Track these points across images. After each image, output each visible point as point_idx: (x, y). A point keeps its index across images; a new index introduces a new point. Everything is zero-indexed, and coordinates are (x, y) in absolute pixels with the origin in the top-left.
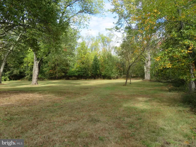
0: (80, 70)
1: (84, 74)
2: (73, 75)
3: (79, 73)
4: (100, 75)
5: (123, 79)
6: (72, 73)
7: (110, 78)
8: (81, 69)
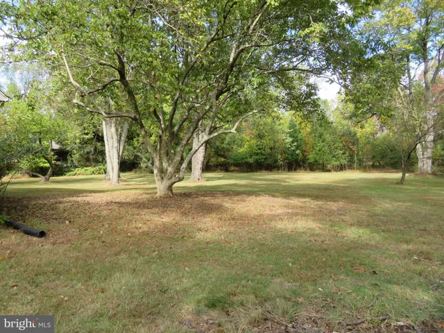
0: (259, 151)
1: (265, 159)
2: (244, 161)
3: (257, 157)
4: (304, 162)
5: (358, 171)
6: (243, 159)
7: (324, 169)
8: (260, 149)
